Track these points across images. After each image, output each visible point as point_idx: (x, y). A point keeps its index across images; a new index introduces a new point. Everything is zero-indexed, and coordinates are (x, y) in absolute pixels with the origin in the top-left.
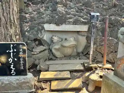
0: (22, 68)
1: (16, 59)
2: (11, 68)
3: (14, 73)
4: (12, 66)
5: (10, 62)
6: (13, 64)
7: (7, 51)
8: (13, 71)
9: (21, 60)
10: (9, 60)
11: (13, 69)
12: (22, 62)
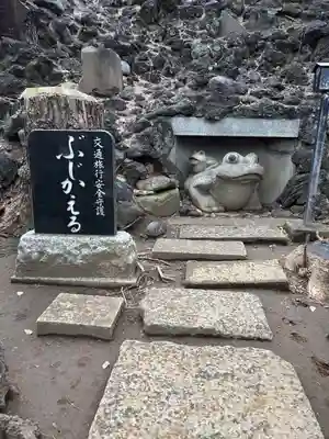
0: (101, 210)
1: (83, 184)
2: (69, 209)
3: (76, 226)
4: (72, 203)
5: (67, 192)
6: (73, 197)
7: (59, 157)
8: (74, 218)
9: (99, 186)
10: (64, 184)
11: (73, 212)
12: (100, 193)
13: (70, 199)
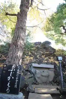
0: (16, 86)
1: (13, 78)
2: (8, 85)
3: (8, 91)
4: (9, 83)
5: (8, 80)
6: (10, 81)
7: (9, 70)
8: (8, 88)
9: (17, 79)
10: (8, 78)
12: (17, 81)
13: (9, 82)
